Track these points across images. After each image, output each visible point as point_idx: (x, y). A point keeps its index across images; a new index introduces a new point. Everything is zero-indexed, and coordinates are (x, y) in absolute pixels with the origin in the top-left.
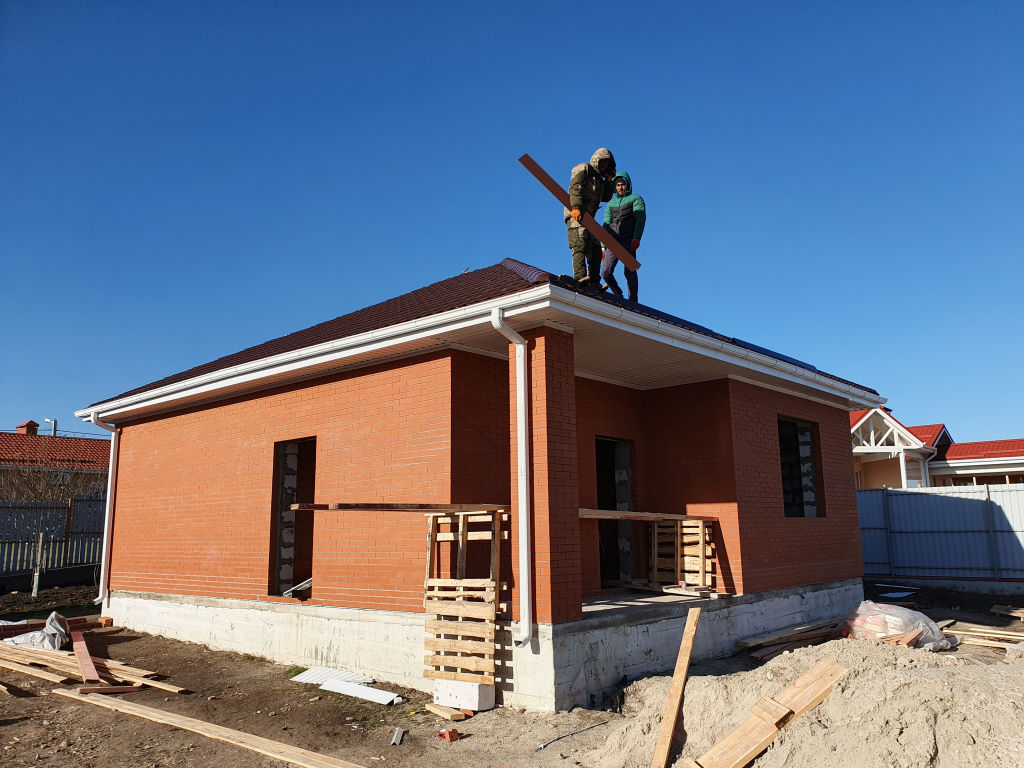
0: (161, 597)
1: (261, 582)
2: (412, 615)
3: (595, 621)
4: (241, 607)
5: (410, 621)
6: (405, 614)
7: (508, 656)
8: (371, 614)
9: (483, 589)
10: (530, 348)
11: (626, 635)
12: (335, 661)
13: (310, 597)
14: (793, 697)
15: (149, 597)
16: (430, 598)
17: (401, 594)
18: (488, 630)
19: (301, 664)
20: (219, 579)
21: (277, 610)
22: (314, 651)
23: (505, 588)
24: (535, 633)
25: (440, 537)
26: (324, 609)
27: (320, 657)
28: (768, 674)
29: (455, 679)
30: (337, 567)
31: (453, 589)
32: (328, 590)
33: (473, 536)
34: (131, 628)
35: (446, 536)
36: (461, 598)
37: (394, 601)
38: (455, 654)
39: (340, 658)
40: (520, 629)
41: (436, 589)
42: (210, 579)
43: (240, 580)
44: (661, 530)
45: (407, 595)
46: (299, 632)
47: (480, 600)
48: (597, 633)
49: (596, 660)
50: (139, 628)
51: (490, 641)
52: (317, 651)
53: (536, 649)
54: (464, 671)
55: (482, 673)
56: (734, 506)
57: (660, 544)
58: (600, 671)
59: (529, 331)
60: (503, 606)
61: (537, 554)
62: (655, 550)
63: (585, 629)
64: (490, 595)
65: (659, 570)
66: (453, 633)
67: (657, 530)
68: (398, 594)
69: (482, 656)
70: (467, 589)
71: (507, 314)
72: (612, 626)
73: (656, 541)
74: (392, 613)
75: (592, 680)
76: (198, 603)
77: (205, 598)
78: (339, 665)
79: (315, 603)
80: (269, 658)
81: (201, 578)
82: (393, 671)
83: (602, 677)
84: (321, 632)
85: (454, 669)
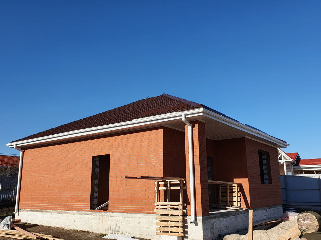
0: (43, 211)
1: (87, 205)
2: (149, 215)
3: (213, 216)
4: (78, 214)
5: (148, 217)
6: (146, 215)
7: (186, 227)
8: (132, 215)
9: (178, 205)
10: (193, 127)
11: (221, 221)
12: (118, 231)
13: (108, 210)
14: (290, 234)
15: (37, 211)
16: (157, 209)
17: (145, 208)
18: (180, 219)
19: (104, 233)
20: (69, 204)
21: (94, 214)
22: (109, 228)
23: (185, 205)
24: (196, 219)
25: (160, 188)
26: (113, 214)
27: (112, 230)
28: (280, 228)
29: (168, 235)
30: (119, 199)
31: (166, 205)
32: (115, 207)
33: (172, 188)
34: (29, 223)
35: (162, 188)
36: (169, 208)
37: (142, 210)
38: (168, 227)
39: (120, 230)
40: (191, 218)
41: (160, 205)
42: (65, 204)
43: (78, 204)
44: (222, 188)
45: (147, 208)
46: (103, 222)
47: (177, 209)
48: (213, 220)
49: (213, 228)
50: (33, 223)
51: (181, 222)
52: (110, 228)
53: (196, 225)
54: (171, 232)
55: (178, 233)
56: (247, 179)
57: (221, 192)
58: (214, 232)
59: (193, 122)
60: (185, 211)
61: (196, 194)
62: (220, 194)
63: (210, 218)
64: (180, 207)
65: (221, 201)
66: (167, 220)
67: (220, 188)
68: (144, 208)
69: (178, 227)
70: (171, 205)
71: (187, 116)
72: (217, 218)
73: (220, 191)
74: (141, 214)
75: (212, 235)
76: (59, 213)
77: (62, 211)
78: (120, 233)
79: (110, 212)
80: (90, 231)
81: (61, 204)
82: (142, 234)
83: (215, 234)
84: (112, 221)
85: (168, 232)
